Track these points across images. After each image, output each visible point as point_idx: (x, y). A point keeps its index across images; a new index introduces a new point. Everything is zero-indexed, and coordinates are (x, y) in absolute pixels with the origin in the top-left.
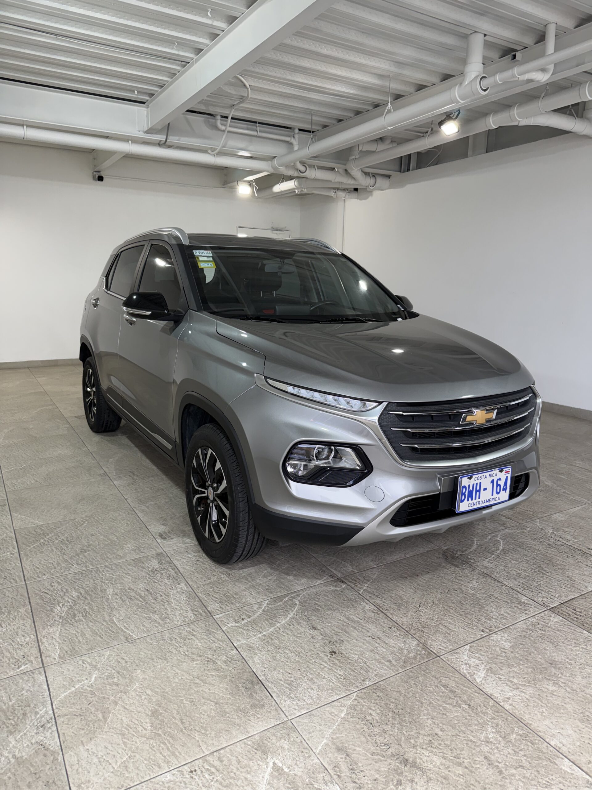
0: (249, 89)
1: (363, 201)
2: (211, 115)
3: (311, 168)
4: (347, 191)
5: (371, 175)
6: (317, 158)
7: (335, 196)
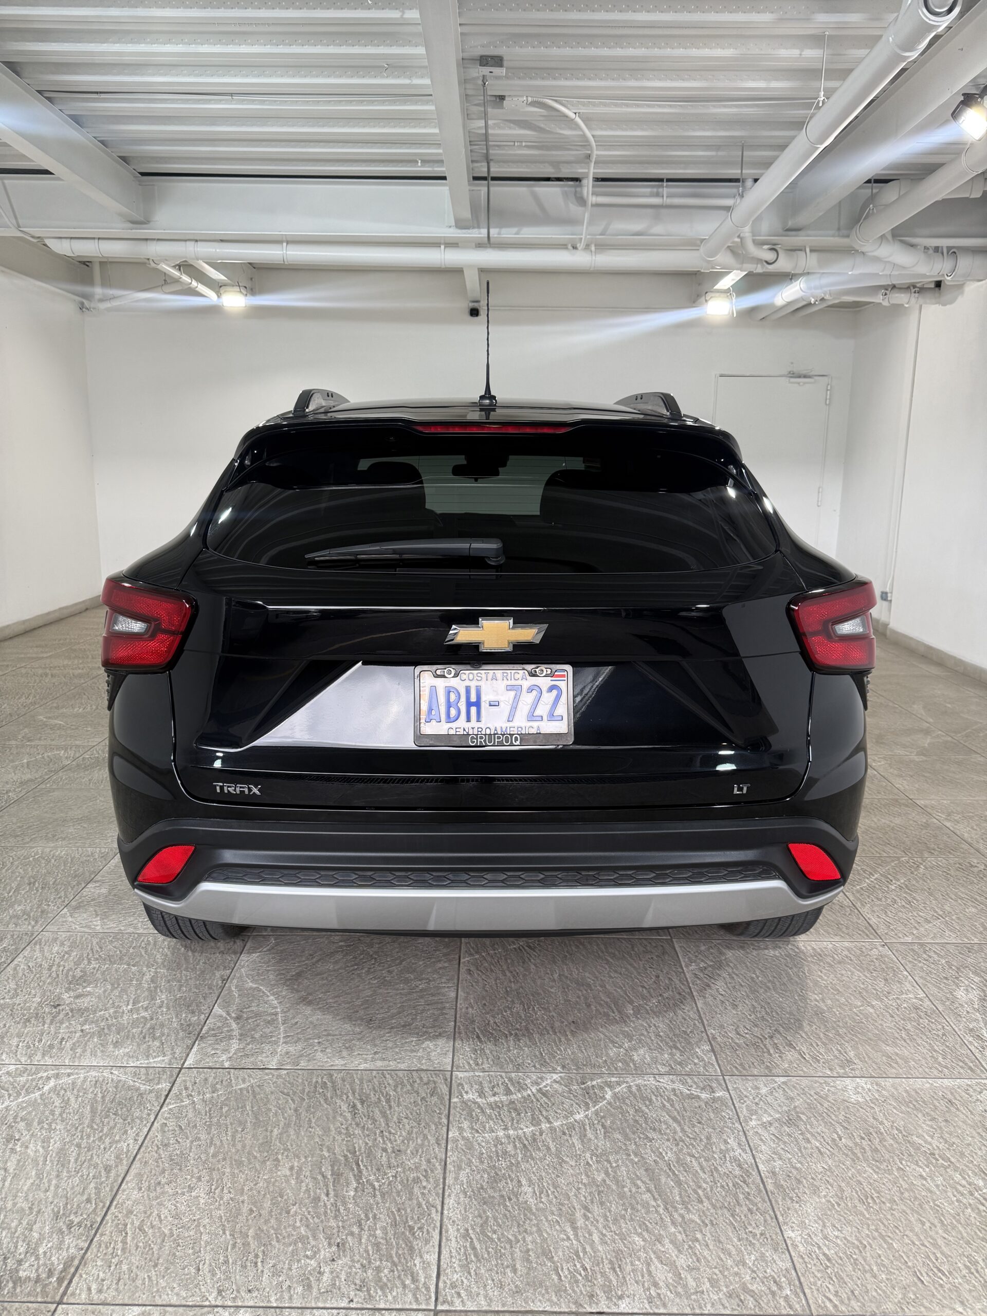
0: (578, 120)
1: (948, 306)
2: (577, 180)
3: (794, 253)
4: (913, 290)
5: (945, 251)
6: (800, 233)
7: (885, 303)
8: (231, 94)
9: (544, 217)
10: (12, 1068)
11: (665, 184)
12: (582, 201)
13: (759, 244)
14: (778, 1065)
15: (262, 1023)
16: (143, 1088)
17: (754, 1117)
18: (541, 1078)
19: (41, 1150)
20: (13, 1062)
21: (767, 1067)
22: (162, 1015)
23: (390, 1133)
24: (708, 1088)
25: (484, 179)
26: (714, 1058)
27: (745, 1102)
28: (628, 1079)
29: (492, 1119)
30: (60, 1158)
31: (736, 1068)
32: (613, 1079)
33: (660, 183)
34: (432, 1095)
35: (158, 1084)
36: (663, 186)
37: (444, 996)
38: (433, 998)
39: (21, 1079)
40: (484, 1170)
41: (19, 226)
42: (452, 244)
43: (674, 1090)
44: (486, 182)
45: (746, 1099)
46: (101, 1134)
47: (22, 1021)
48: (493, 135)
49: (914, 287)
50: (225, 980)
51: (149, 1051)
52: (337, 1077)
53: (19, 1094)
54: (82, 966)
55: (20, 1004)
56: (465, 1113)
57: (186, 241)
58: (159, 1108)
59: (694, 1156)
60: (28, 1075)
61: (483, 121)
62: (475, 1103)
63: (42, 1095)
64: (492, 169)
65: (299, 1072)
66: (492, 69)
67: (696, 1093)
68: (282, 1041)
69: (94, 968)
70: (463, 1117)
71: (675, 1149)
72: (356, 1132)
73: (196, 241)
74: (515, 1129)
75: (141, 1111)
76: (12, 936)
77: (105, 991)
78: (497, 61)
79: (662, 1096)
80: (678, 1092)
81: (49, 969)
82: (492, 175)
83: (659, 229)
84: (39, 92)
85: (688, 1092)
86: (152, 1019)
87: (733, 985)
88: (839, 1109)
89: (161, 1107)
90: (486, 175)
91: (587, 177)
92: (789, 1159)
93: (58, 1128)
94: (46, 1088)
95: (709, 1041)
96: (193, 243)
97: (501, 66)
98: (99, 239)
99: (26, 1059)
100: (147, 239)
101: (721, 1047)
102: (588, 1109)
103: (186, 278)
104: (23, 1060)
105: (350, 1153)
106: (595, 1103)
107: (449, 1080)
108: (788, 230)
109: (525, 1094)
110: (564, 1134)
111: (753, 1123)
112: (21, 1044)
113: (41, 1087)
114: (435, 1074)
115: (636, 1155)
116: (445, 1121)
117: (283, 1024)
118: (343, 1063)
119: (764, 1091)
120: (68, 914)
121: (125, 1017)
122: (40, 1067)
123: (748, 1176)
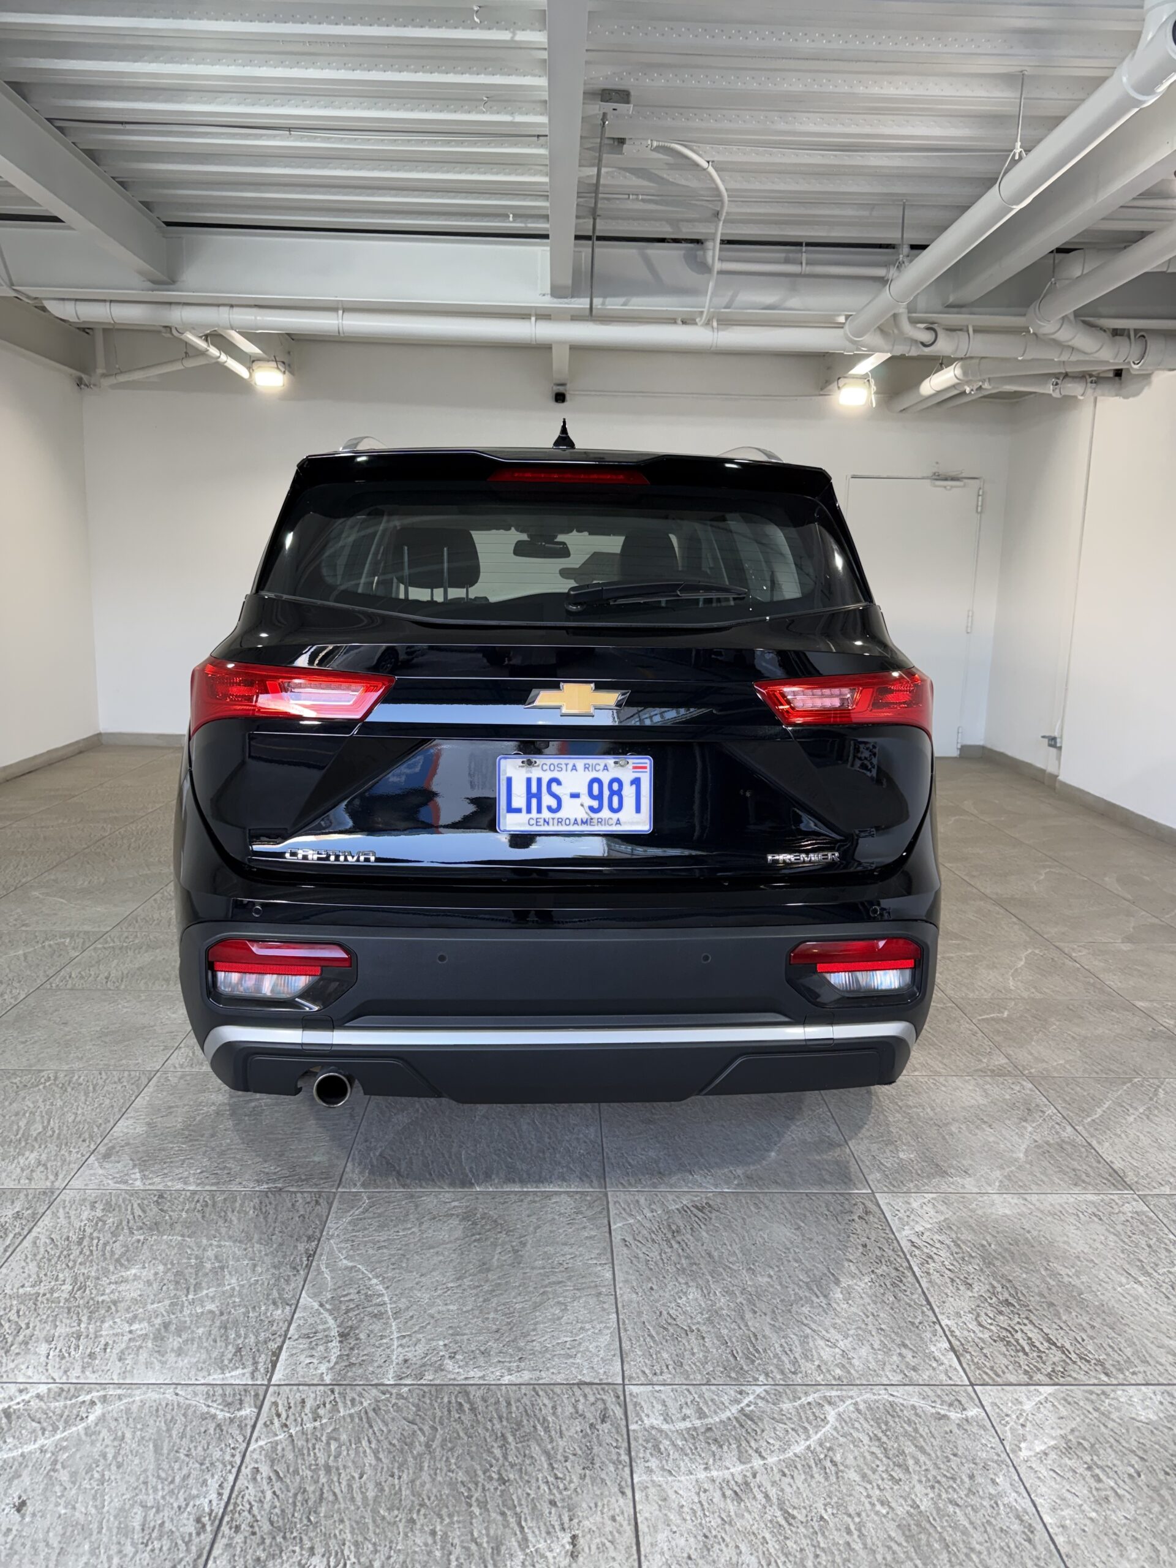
0: (711, 170)
1: (1131, 399)
2: (698, 241)
3: (954, 333)
4: (1089, 380)
5: (1132, 334)
6: (964, 310)
7: (1056, 395)
8: (289, 129)
9: (657, 286)
10: (43, 1389)
11: (804, 249)
12: (704, 268)
13: (913, 322)
14: (1039, 1370)
15: (366, 1318)
16: (220, 1415)
17: (1023, 1445)
18: (741, 1393)
19: (93, 1511)
20: (44, 1380)
21: (1026, 1372)
22: (234, 1307)
23: (557, 1478)
24: (956, 1403)
25: (588, 238)
26: (955, 1359)
27: (1007, 1422)
28: (851, 1393)
29: (686, 1455)
30: (120, 1523)
31: (986, 1373)
32: (834, 1393)
33: (798, 248)
34: (603, 1421)
35: (239, 1410)
36: (801, 252)
37: (598, 1277)
38: (584, 1280)
39: (57, 1404)
40: (689, 1532)
41: (12, 284)
42: (544, 316)
43: (914, 1407)
44: (590, 242)
45: (1007, 1419)
46: (172, 1486)
47: (51, 1319)
48: (605, 186)
49: (1091, 376)
50: (311, 1256)
51: (222, 1361)
52: (476, 1394)
53: (55, 1429)
54: (121, 1238)
55: (44, 1295)
56: (650, 1445)
57: (219, 305)
58: (245, 1445)
59: (958, 1505)
60: (66, 1398)
61: (595, 169)
62: (661, 1431)
63: (87, 1429)
64: (598, 227)
65: (425, 1388)
66: (615, 105)
67: (942, 1412)
68: (396, 1343)
69: (139, 1241)
70: (648, 1452)
71: (931, 1495)
72: (512, 1476)
73: (232, 306)
74: (719, 1468)
75: (221, 1450)
76: (27, 1195)
77: (156, 1274)
78: (624, 96)
79: (899, 1417)
80: (919, 1411)
81: (80, 1242)
82: (598, 234)
83: (794, 302)
84: (49, 120)
85: (933, 1411)
86: (222, 1314)
87: (961, 1255)
88: (1128, 1430)
89: (248, 1444)
90: (590, 234)
91: (714, 240)
92: (1080, 1506)
93: (113, 1478)
94: (92, 1418)
95: (946, 1336)
96: (227, 309)
97: (628, 102)
98: (111, 301)
99: (61, 1373)
100: (170, 303)
101: (962, 1344)
102: (808, 1438)
103: (213, 351)
104: (56, 1376)
105: (509, 1509)
106: (817, 1428)
107: (622, 1398)
108: (948, 306)
109: (724, 1416)
110: (784, 1475)
111: (1024, 1454)
112: (52, 1353)
113: (84, 1415)
114: (603, 1389)
115: (882, 1504)
116: (625, 1458)
117: (395, 1319)
118: (481, 1374)
119: (1028, 1406)
120: (96, 1164)
121: (186, 1312)
122: (80, 1387)
123: (1032, 1532)
